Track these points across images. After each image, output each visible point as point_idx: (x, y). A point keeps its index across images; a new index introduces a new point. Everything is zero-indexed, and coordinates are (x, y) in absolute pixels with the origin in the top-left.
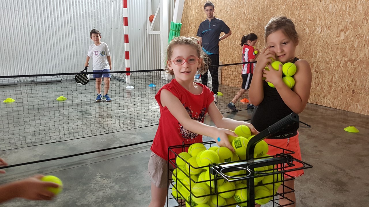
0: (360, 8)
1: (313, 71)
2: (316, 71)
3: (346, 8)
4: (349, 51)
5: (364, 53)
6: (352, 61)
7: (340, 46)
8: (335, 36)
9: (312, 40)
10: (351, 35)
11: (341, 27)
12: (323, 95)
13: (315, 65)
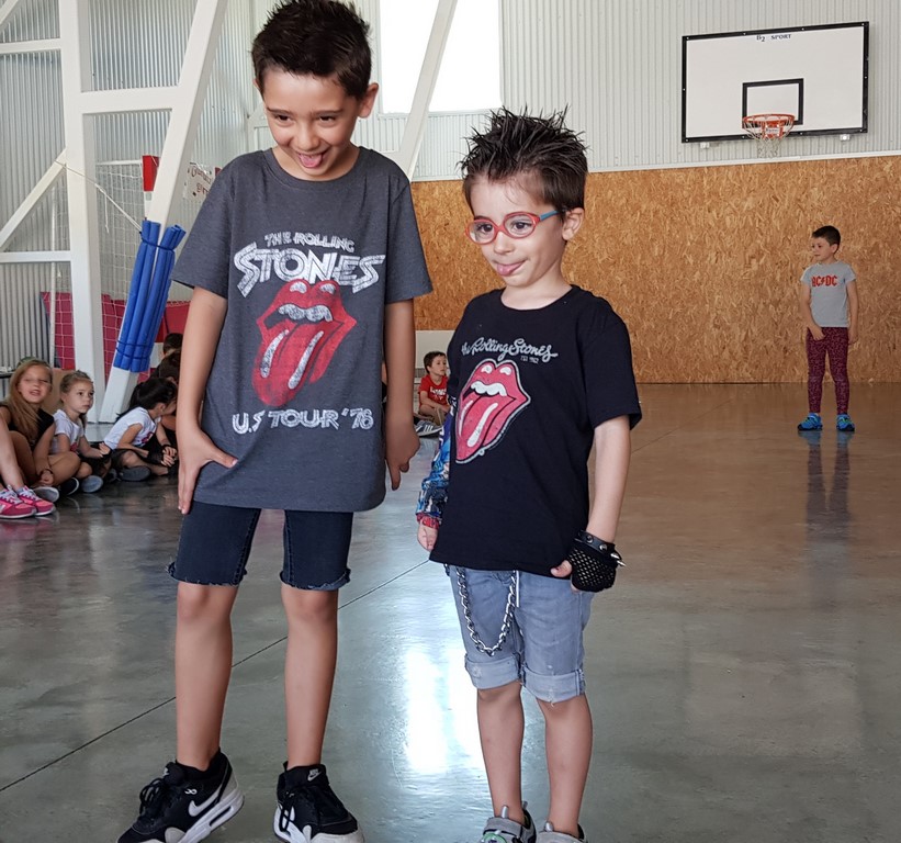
0: (776, 223)
1: (711, 326)
2: (715, 326)
3: (754, 223)
4: (768, 288)
5: (792, 290)
6: (776, 304)
7: (753, 281)
8: (742, 266)
9: (702, 274)
10: (769, 264)
11: (750, 253)
12: (735, 364)
13: (713, 316)
